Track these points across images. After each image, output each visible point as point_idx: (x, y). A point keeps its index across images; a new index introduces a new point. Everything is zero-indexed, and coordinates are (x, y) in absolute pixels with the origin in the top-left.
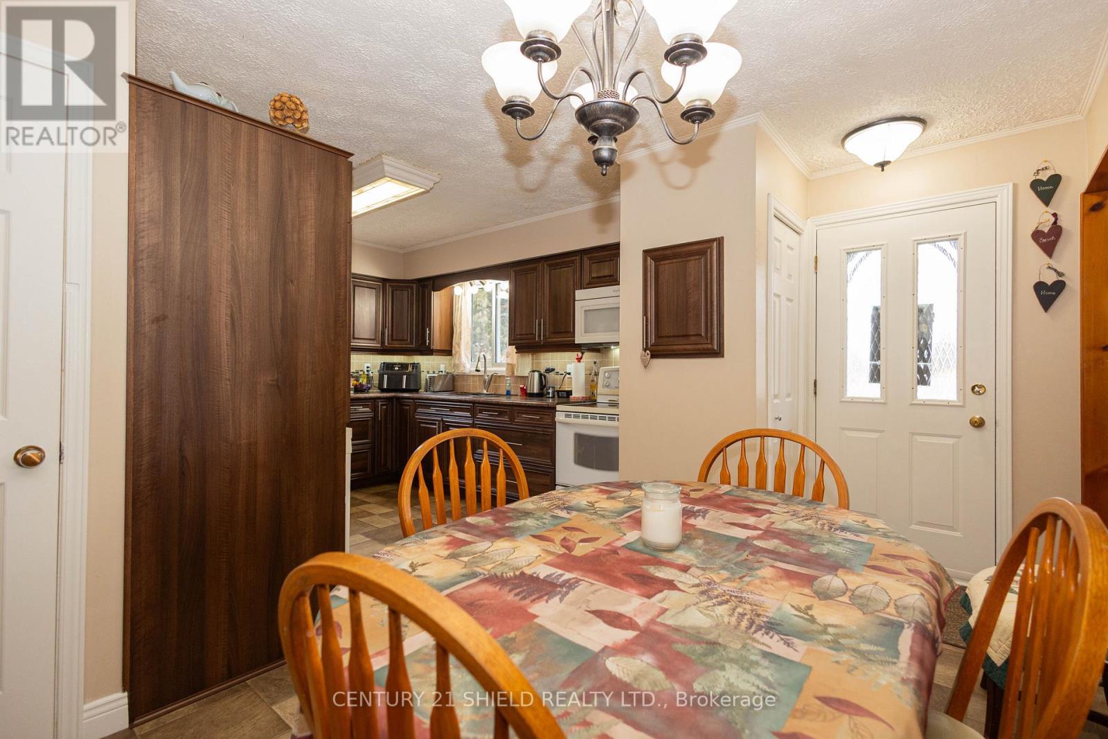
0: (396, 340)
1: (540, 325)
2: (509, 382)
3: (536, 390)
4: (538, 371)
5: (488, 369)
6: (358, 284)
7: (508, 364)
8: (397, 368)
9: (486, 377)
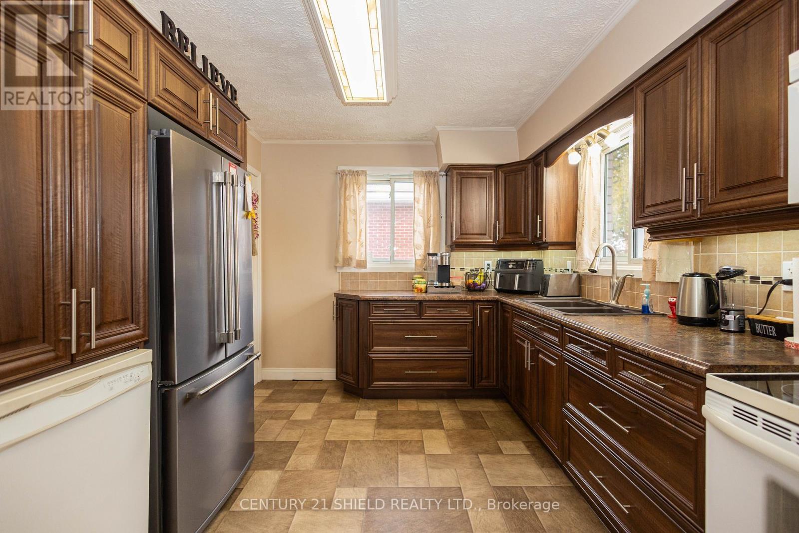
0: (509, 233)
1: (689, 179)
2: (646, 290)
3: (697, 311)
4: (702, 275)
5: (618, 268)
6: (466, 176)
7: (645, 260)
8: (511, 266)
9: (615, 281)
